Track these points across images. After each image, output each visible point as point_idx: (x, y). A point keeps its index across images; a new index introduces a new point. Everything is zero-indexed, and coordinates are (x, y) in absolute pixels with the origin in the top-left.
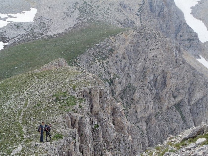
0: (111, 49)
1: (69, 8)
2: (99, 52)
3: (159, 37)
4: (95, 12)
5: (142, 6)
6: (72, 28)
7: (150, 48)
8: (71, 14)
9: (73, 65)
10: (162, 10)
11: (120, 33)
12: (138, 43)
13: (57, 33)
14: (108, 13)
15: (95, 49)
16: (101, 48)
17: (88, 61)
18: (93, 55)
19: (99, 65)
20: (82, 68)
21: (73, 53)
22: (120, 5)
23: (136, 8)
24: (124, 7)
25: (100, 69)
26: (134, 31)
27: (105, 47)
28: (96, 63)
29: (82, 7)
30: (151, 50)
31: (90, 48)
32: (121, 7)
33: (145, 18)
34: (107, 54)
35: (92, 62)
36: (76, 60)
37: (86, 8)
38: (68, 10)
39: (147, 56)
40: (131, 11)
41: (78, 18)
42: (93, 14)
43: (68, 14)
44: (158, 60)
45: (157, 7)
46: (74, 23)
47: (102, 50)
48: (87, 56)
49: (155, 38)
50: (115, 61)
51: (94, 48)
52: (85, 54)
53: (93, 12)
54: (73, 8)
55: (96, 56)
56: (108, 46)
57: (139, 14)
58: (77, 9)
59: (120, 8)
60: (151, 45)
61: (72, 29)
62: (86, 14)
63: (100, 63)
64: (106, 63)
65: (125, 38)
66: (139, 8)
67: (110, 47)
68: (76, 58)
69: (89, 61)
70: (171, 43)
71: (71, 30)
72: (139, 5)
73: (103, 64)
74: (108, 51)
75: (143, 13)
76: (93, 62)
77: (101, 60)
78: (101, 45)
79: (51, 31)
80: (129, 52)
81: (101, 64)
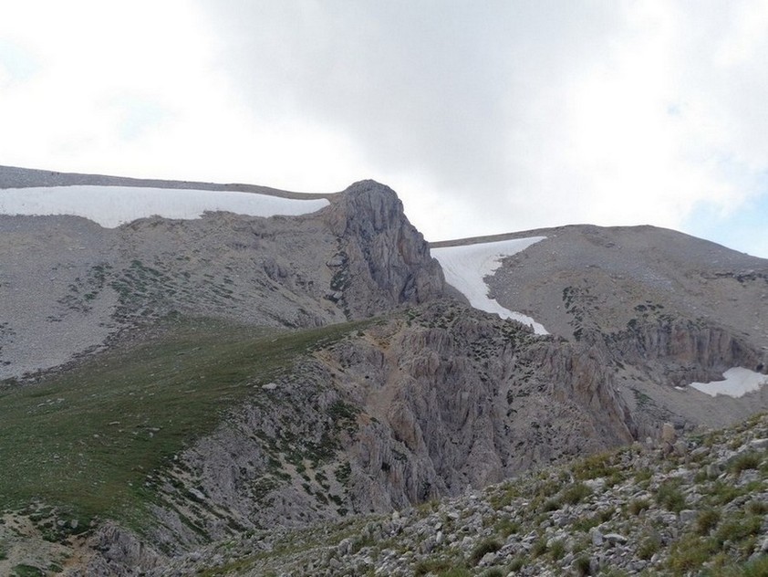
0: (340, 404)
1: (75, 284)
2: (286, 420)
3: (526, 340)
4: (179, 291)
5: (344, 270)
6: (102, 348)
7: (503, 392)
8: (85, 303)
9: (169, 499)
10: (410, 283)
11: (354, 333)
12: (449, 369)
13: (39, 370)
14: (231, 292)
15: (261, 407)
16: (290, 402)
17: (244, 471)
18: (259, 440)
19: (307, 488)
20: (221, 512)
21: (151, 434)
22: (266, 268)
23: (324, 279)
24: (280, 275)
25: (319, 512)
26: (409, 324)
27: (310, 397)
28: (287, 477)
29: (128, 279)
30: (510, 400)
31: (234, 403)
32: (270, 276)
33: (364, 308)
34: (327, 428)
35: (268, 476)
36: (178, 472)
37: (142, 281)
38: (75, 290)
39: (501, 428)
40: (307, 288)
41: (116, 315)
42: (173, 299)
43: (77, 302)
44: (567, 442)
45: (392, 272)
46: (106, 331)
47: (298, 410)
48: (233, 447)
49: (510, 345)
50: (376, 462)
51: (256, 404)
52: (221, 435)
53: (174, 292)
54: (91, 282)
55: (278, 444)
56: (320, 389)
57: (337, 295)
58: (109, 285)
59: (269, 279)
60: (503, 378)
61: (99, 349)
62: (146, 301)
63: (308, 479)
64: (337, 473)
65: (382, 354)
66: (334, 278)
67: (332, 395)
68: (177, 462)
69: (250, 468)
70: (593, 361)
71: (99, 353)
72: (330, 266)
73: (324, 482)
74: (327, 411)
75: (350, 290)
76: (271, 473)
77: (308, 463)
78: (289, 388)
79: (8, 363)
80: (423, 414)
81: (314, 483)
